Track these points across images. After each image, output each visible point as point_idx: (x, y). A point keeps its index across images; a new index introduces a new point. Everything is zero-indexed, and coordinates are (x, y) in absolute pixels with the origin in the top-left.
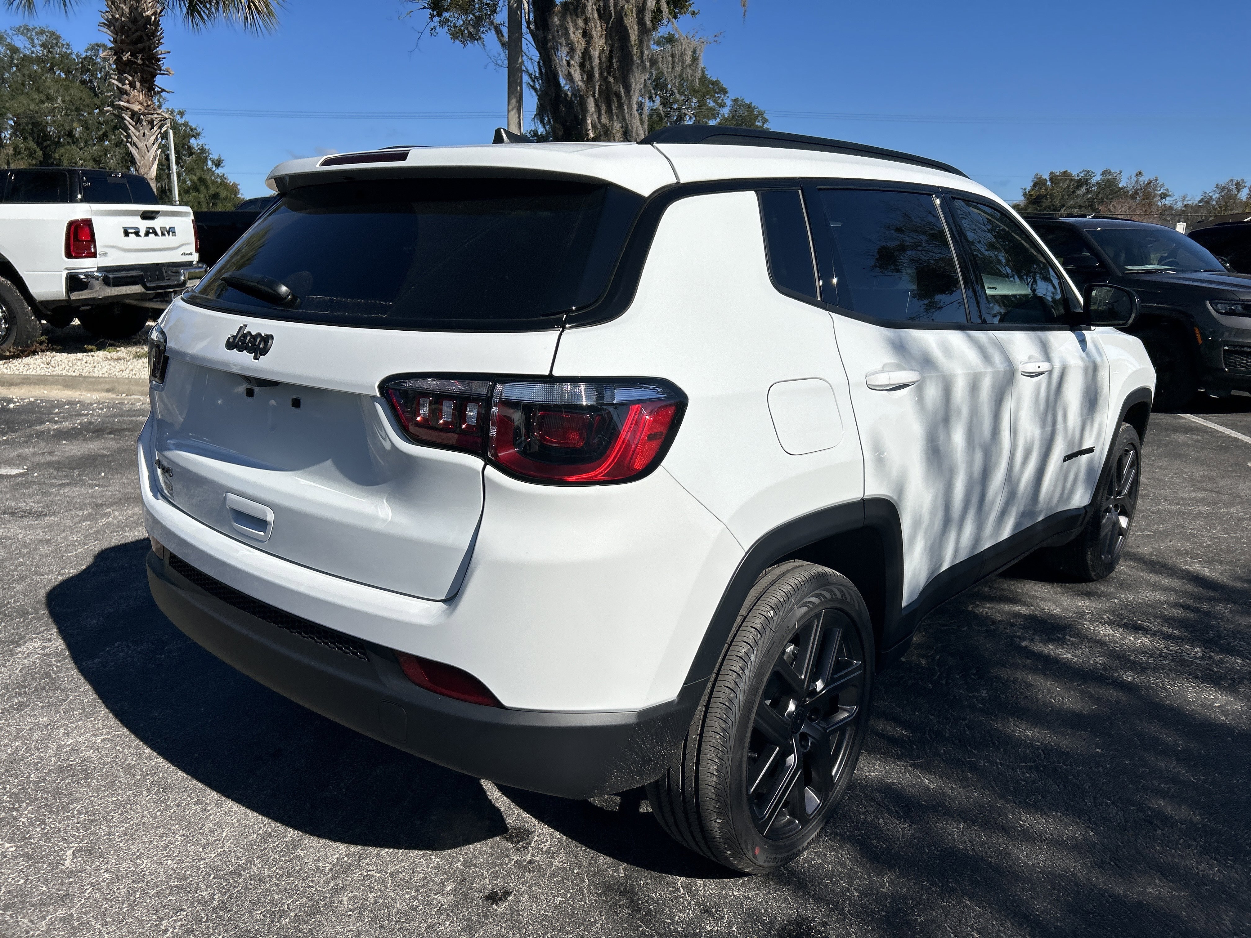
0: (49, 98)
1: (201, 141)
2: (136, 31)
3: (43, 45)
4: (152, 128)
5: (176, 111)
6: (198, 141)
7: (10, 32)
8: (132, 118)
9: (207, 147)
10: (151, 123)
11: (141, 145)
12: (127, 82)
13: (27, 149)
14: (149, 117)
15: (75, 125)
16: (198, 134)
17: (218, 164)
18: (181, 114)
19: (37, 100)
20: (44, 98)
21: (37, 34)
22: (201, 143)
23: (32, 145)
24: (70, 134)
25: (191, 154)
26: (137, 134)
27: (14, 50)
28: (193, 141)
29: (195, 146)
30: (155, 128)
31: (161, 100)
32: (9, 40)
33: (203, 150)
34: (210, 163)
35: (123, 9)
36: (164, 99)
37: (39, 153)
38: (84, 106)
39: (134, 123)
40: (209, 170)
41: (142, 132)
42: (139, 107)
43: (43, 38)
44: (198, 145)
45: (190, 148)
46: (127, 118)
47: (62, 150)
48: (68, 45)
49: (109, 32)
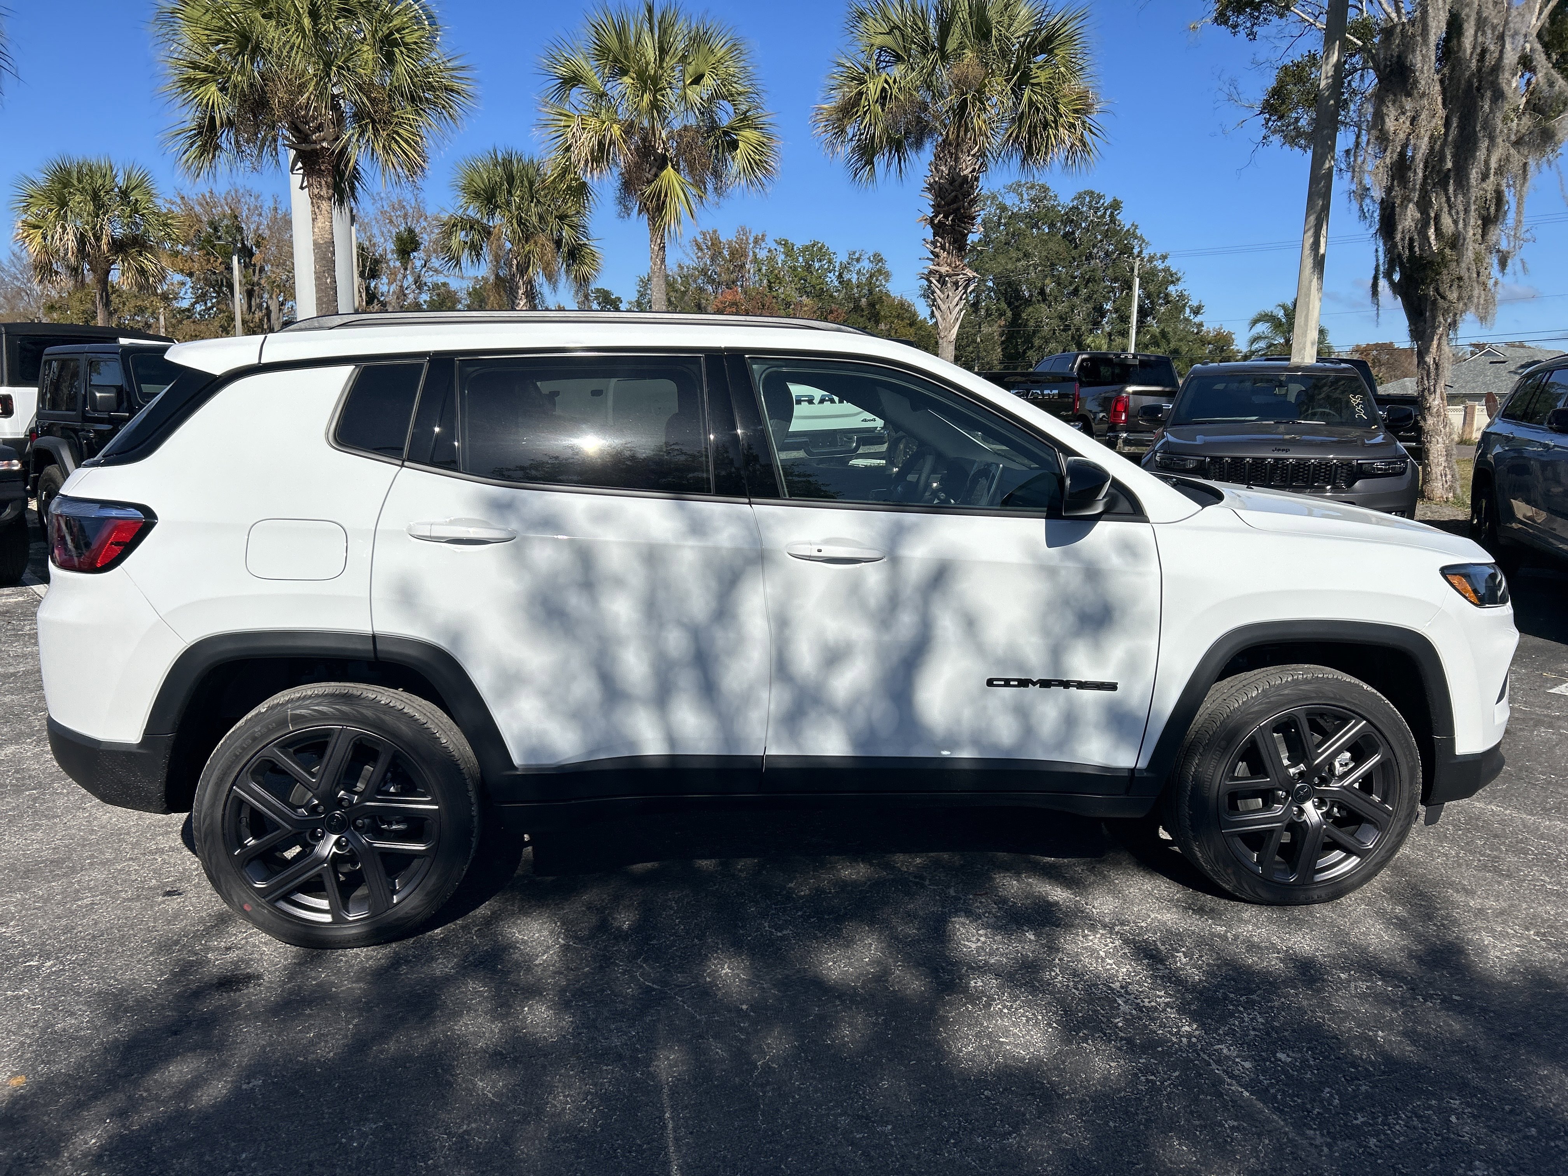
0: (1027, 255)
1: (1180, 287)
2: (953, 191)
3: (1032, 200)
4: (957, 289)
5: (1158, 255)
6: (1177, 287)
7: (1003, 191)
8: (938, 281)
9: (1185, 293)
10: (956, 284)
11: (943, 307)
12: (939, 244)
13: (998, 310)
14: (954, 278)
15: (1047, 281)
16: (1178, 280)
17: (1197, 311)
18: (1164, 258)
19: (1014, 259)
20: (1021, 255)
21: (1028, 188)
22: (1180, 289)
23: (1004, 306)
24: (1042, 292)
25: (1168, 302)
26: (942, 296)
27: (1003, 208)
28: (1171, 289)
29: (1173, 293)
30: (960, 289)
31: (1143, 246)
32: (1000, 199)
33: (1181, 296)
34: (1188, 310)
35: (942, 171)
36: (1147, 244)
37: (1009, 314)
38: (1060, 260)
39: (939, 286)
40: (1187, 320)
41: (946, 294)
42: (948, 269)
43: (1033, 193)
44: (1177, 291)
45: (1167, 295)
46: (934, 281)
47: (1030, 309)
48: (1056, 196)
49: (930, 196)
